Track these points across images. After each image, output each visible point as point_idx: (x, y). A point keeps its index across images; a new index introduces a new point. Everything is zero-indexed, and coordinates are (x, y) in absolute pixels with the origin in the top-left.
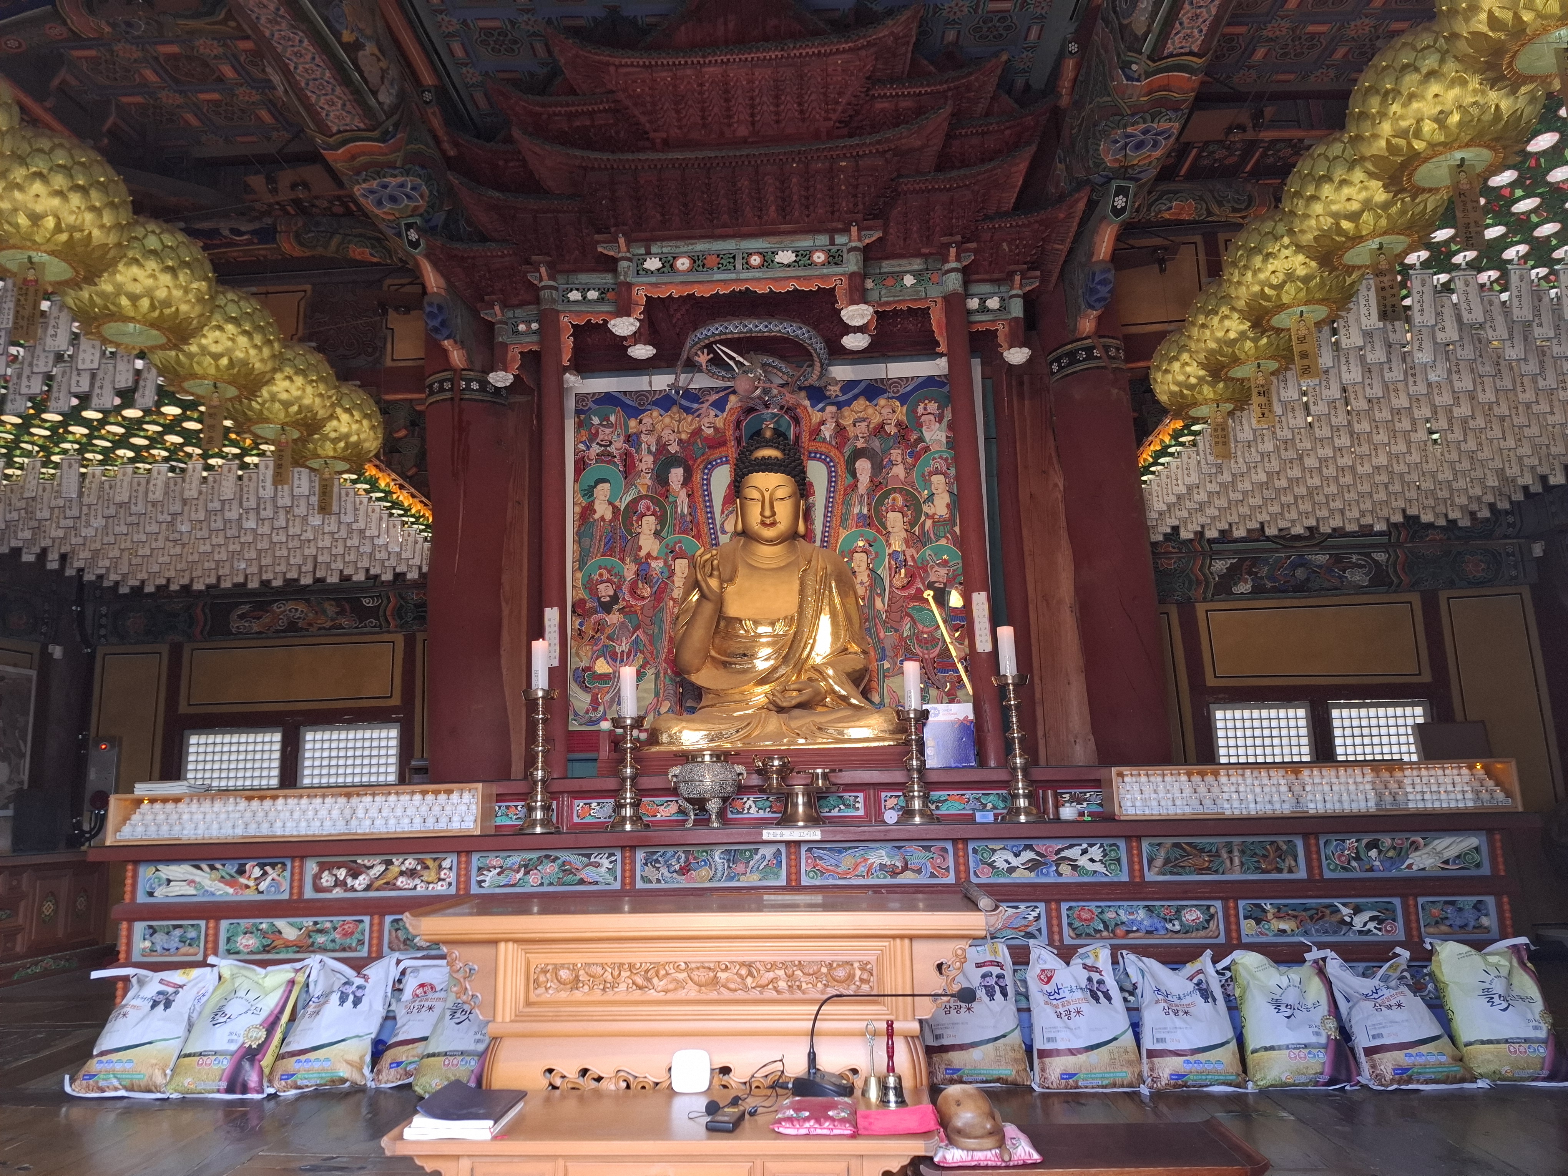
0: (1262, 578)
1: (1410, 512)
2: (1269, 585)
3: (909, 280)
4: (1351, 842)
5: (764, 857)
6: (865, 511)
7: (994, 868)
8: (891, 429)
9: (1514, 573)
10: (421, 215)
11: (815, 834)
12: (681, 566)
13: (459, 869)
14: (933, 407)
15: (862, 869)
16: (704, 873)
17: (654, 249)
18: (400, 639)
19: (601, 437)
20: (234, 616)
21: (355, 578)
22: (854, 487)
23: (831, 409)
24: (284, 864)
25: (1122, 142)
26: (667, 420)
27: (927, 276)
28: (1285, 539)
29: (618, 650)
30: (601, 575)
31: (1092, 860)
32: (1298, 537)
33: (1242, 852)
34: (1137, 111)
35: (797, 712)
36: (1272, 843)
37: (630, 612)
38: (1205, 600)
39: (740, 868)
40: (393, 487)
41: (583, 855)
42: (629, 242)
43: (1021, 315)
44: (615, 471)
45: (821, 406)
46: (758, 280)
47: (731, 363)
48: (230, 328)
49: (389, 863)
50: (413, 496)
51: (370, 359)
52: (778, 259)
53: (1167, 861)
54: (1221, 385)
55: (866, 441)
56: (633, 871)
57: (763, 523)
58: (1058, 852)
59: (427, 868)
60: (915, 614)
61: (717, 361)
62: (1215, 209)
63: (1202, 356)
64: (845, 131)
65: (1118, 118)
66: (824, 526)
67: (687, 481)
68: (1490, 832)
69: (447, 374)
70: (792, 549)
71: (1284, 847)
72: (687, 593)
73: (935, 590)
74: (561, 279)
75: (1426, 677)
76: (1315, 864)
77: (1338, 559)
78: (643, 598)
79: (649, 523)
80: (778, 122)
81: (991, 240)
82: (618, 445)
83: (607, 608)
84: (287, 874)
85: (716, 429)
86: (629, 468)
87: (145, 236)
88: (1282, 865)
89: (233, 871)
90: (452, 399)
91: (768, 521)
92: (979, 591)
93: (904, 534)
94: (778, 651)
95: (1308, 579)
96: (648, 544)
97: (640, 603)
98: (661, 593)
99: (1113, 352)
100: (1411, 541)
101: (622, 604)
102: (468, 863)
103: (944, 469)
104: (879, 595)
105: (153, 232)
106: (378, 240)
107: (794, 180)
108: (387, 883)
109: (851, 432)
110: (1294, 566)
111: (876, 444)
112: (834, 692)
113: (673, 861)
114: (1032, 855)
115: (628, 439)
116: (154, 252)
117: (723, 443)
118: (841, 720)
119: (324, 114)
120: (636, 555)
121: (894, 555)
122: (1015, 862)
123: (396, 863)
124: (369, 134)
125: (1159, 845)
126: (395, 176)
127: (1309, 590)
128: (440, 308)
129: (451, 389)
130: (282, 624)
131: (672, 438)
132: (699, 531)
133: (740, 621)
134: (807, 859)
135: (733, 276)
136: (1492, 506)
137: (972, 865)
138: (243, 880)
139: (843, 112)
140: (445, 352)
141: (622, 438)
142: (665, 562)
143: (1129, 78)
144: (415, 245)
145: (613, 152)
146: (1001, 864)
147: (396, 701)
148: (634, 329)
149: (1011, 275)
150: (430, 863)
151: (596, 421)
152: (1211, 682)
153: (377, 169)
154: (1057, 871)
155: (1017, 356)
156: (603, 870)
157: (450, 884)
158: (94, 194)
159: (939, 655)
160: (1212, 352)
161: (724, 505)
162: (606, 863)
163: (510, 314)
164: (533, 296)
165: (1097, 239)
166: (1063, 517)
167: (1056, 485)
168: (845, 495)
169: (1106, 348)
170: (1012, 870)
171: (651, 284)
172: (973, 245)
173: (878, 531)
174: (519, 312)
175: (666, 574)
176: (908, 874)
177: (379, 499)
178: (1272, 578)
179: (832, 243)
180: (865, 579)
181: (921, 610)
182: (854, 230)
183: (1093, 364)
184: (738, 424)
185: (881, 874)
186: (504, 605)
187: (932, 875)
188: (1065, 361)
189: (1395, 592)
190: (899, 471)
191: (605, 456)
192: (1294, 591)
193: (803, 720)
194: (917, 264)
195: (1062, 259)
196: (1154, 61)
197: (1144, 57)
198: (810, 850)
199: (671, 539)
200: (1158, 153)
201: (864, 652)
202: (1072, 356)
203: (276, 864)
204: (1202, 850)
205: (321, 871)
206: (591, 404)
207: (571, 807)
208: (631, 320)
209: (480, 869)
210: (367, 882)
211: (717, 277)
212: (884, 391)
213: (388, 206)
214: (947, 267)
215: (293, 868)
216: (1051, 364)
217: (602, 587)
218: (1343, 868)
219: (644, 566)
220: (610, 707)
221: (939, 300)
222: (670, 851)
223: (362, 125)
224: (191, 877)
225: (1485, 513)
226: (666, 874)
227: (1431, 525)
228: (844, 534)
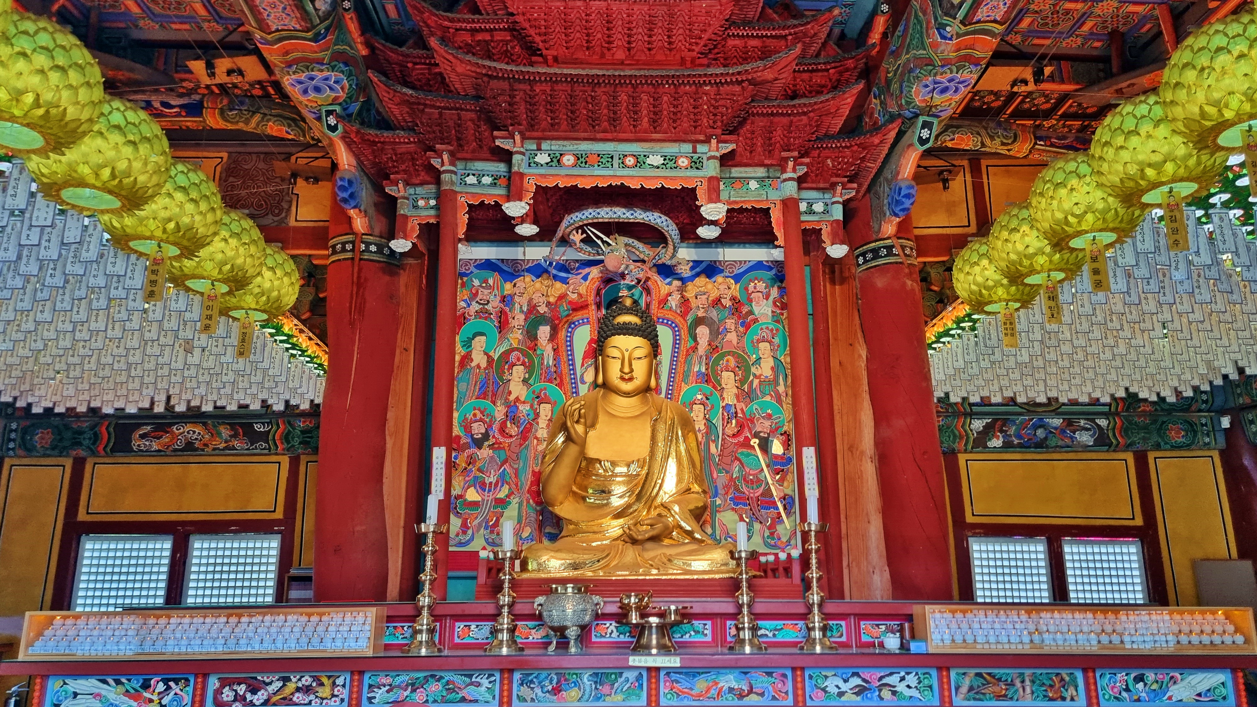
0: (1010, 436)
1: (1132, 390)
2: (1016, 442)
3: (753, 185)
4: (1121, 676)
5: (627, 680)
6: (703, 370)
7: (826, 692)
8: (727, 302)
9: (1207, 440)
10: (340, 104)
11: (674, 662)
12: (545, 410)
13: (351, 686)
14: (761, 286)
15: (713, 692)
16: (573, 694)
17: (545, 145)
18: (285, 461)
19: (480, 296)
20: (136, 435)
21: (252, 407)
22: (695, 349)
23: (677, 283)
24: (187, 680)
25: (931, 87)
26: (538, 285)
27: (768, 182)
28: (1032, 406)
29: (487, 481)
30: (475, 415)
31: (909, 687)
32: (1040, 405)
33: (1033, 682)
34: (946, 63)
35: (649, 545)
36: (1057, 674)
37: (499, 448)
38: (966, 451)
39: (606, 689)
40: (295, 332)
41: (465, 675)
42: (524, 138)
43: (841, 218)
44: (491, 326)
45: (668, 280)
46: (632, 177)
47: (599, 242)
48: (179, 196)
49: (286, 680)
50: (310, 339)
51: (276, 219)
52: (648, 161)
53: (971, 689)
54: (1014, 288)
55: (706, 311)
56: (510, 690)
57: (622, 378)
58: (880, 679)
59: (322, 684)
60: (741, 457)
61: (587, 241)
62: (988, 142)
63: (1003, 264)
64: (705, 61)
65: (930, 68)
66: (669, 381)
67: (553, 337)
68: (1234, 671)
69: (350, 237)
70: (645, 401)
71: (1067, 679)
72: (552, 437)
73: (761, 439)
74: (460, 165)
75: (1139, 521)
76: (1093, 694)
77: (1069, 423)
78: (511, 436)
79: (519, 371)
80: (649, 49)
81: (819, 156)
82: (494, 304)
83: (479, 443)
84: (190, 689)
85: (580, 295)
86: (503, 325)
87: (110, 113)
88: (1065, 694)
89: (137, 686)
90: (352, 259)
91: (627, 377)
92: (808, 446)
93: (735, 390)
94: (631, 491)
95: (1046, 438)
96: (517, 389)
97: (508, 441)
98: (526, 434)
99: (908, 251)
100: (1127, 411)
101: (492, 441)
102: (361, 682)
103: (770, 338)
104: (714, 441)
105: (118, 109)
106: (294, 120)
107: (665, 98)
108: (284, 699)
109: (693, 303)
110: (1036, 427)
111: (714, 314)
112: (681, 527)
113: (547, 683)
114: (858, 681)
115: (503, 299)
116: (118, 127)
117: (584, 306)
118: (690, 553)
119: (265, 15)
120: (507, 399)
121: (726, 408)
122: (844, 687)
123: (294, 680)
124: (304, 34)
125: (964, 674)
126: (322, 71)
127: (1047, 447)
128: (350, 182)
129: (352, 250)
130: (180, 444)
131: (541, 300)
132: (561, 380)
133: (600, 462)
134: (665, 682)
135: (611, 173)
136: (1196, 389)
137: (808, 689)
138: (147, 695)
139: (705, 46)
140: (349, 219)
141: (499, 298)
142: (532, 406)
143: (943, 37)
144: (333, 129)
145: (507, 63)
146: (832, 690)
147: (279, 515)
148: (524, 211)
149: (833, 186)
150: (325, 680)
151: (476, 283)
152: (969, 519)
153: (308, 63)
154: (879, 696)
155: (837, 251)
156: (483, 689)
157: (342, 700)
158: (72, 74)
159: (762, 495)
160: (1013, 263)
161: (584, 359)
162: (485, 682)
163: (412, 191)
164: (435, 176)
165: (903, 161)
166: (865, 381)
167: (860, 356)
168: (687, 355)
169: (903, 248)
170: (841, 694)
171: (541, 175)
172: (806, 160)
173: (714, 387)
174: (419, 190)
175: (532, 416)
176: (753, 697)
177: (281, 341)
178: (1019, 436)
179: (695, 151)
180: (702, 427)
181: (748, 455)
182: (714, 142)
183: (892, 259)
184: (598, 293)
185: (730, 696)
186: (388, 438)
187: (774, 698)
188: (869, 256)
189: (1114, 451)
190: (732, 337)
191: (483, 314)
192: (1036, 447)
193: (654, 552)
194: (761, 172)
195: (872, 175)
196: (965, 25)
197: (957, 22)
198: (668, 674)
199: (538, 386)
200: (958, 97)
201: (704, 492)
202: (876, 253)
203: (180, 680)
204: (999, 680)
205: (223, 686)
206: (472, 269)
207: (453, 628)
208: (523, 204)
209: (370, 686)
210: (265, 697)
211: (597, 173)
212: (722, 271)
213: (312, 95)
214: (785, 176)
215: (196, 683)
216: (858, 257)
217: (475, 426)
218: (1115, 698)
219: (513, 409)
220: (478, 530)
221: (778, 203)
222: (544, 674)
223: (298, 27)
224: (97, 691)
225: (1189, 393)
226: (540, 693)
227: (1145, 400)
228: (685, 388)
